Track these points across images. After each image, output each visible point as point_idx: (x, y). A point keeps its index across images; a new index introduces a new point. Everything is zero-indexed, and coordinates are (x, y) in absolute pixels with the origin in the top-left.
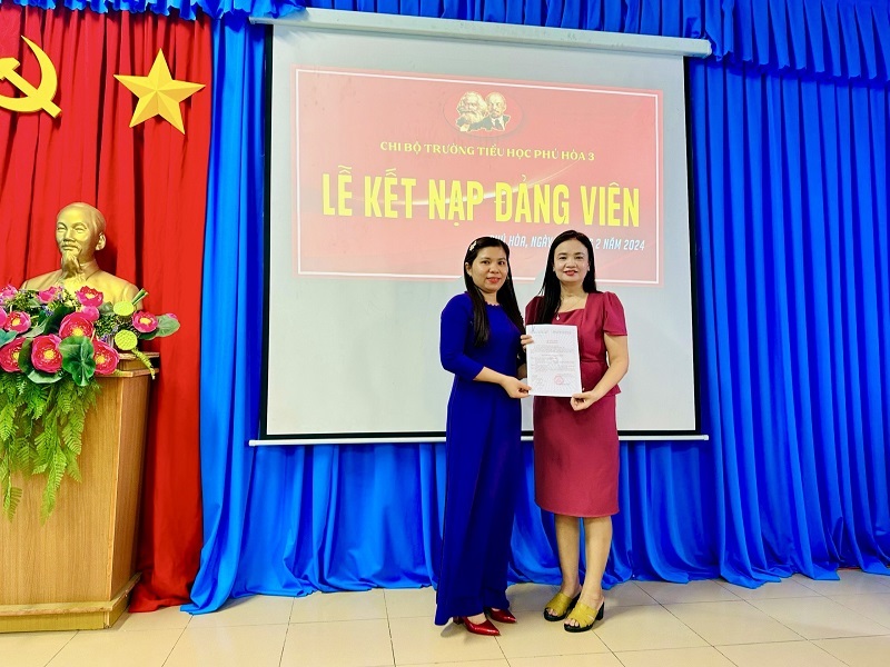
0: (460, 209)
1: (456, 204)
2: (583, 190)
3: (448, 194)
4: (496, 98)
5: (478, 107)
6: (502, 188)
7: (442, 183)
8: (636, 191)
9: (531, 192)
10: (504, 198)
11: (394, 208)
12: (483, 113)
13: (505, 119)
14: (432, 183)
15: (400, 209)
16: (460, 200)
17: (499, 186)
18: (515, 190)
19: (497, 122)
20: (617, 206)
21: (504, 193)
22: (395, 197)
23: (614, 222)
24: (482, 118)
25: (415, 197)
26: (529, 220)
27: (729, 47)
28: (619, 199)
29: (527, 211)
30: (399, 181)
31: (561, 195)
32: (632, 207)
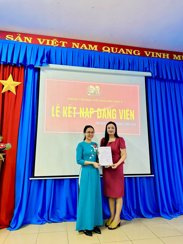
0: (88, 115)
2: (120, 110)
3: (85, 111)
4: (97, 87)
6: (99, 110)
7: (83, 108)
8: (133, 111)
9: (106, 111)
10: (99, 112)
11: (71, 114)
12: (94, 91)
14: (81, 108)
16: (88, 112)
17: (98, 109)
18: (102, 110)
20: (129, 114)
21: (99, 111)
22: (71, 112)
23: (128, 119)
24: (94, 92)
25: (76, 112)
26: (106, 118)
27: (156, 75)
28: (129, 113)
29: (105, 116)
30: (72, 108)
31: (114, 111)
32: (132, 115)
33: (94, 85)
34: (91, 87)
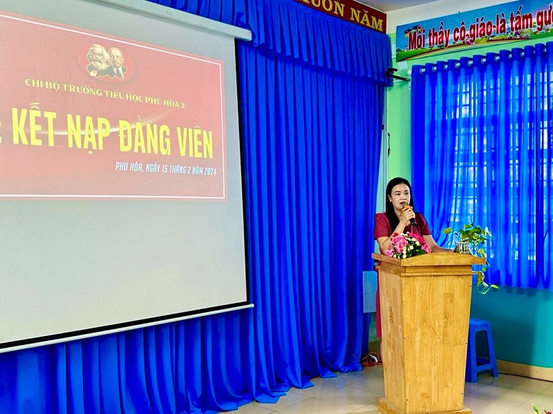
0: (93, 140)
1: (90, 136)
2: (179, 129)
3: (83, 127)
4: (116, 52)
5: (104, 57)
6: (124, 125)
7: (78, 118)
8: (210, 133)
9: (144, 129)
10: (126, 132)
11: (38, 136)
12: (107, 63)
13: (124, 70)
14: (70, 117)
15: (44, 138)
16: (93, 132)
17: (122, 123)
18: (133, 127)
19: (118, 71)
20: (200, 143)
21: (125, 129)
22: (39, 127)
23: (198, 155)
24: (107, 66)
25: (56, 127)
26: (143, 151)
27: (263, 40)
28: (200, 138)
29: (142, 144)
30: (42, 114)
31: (165, 132)
32: (208, 144)
33: (108, 46)
34: (99, 49)
